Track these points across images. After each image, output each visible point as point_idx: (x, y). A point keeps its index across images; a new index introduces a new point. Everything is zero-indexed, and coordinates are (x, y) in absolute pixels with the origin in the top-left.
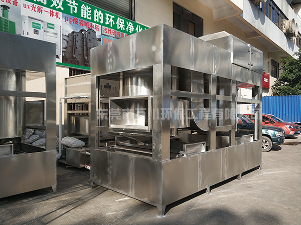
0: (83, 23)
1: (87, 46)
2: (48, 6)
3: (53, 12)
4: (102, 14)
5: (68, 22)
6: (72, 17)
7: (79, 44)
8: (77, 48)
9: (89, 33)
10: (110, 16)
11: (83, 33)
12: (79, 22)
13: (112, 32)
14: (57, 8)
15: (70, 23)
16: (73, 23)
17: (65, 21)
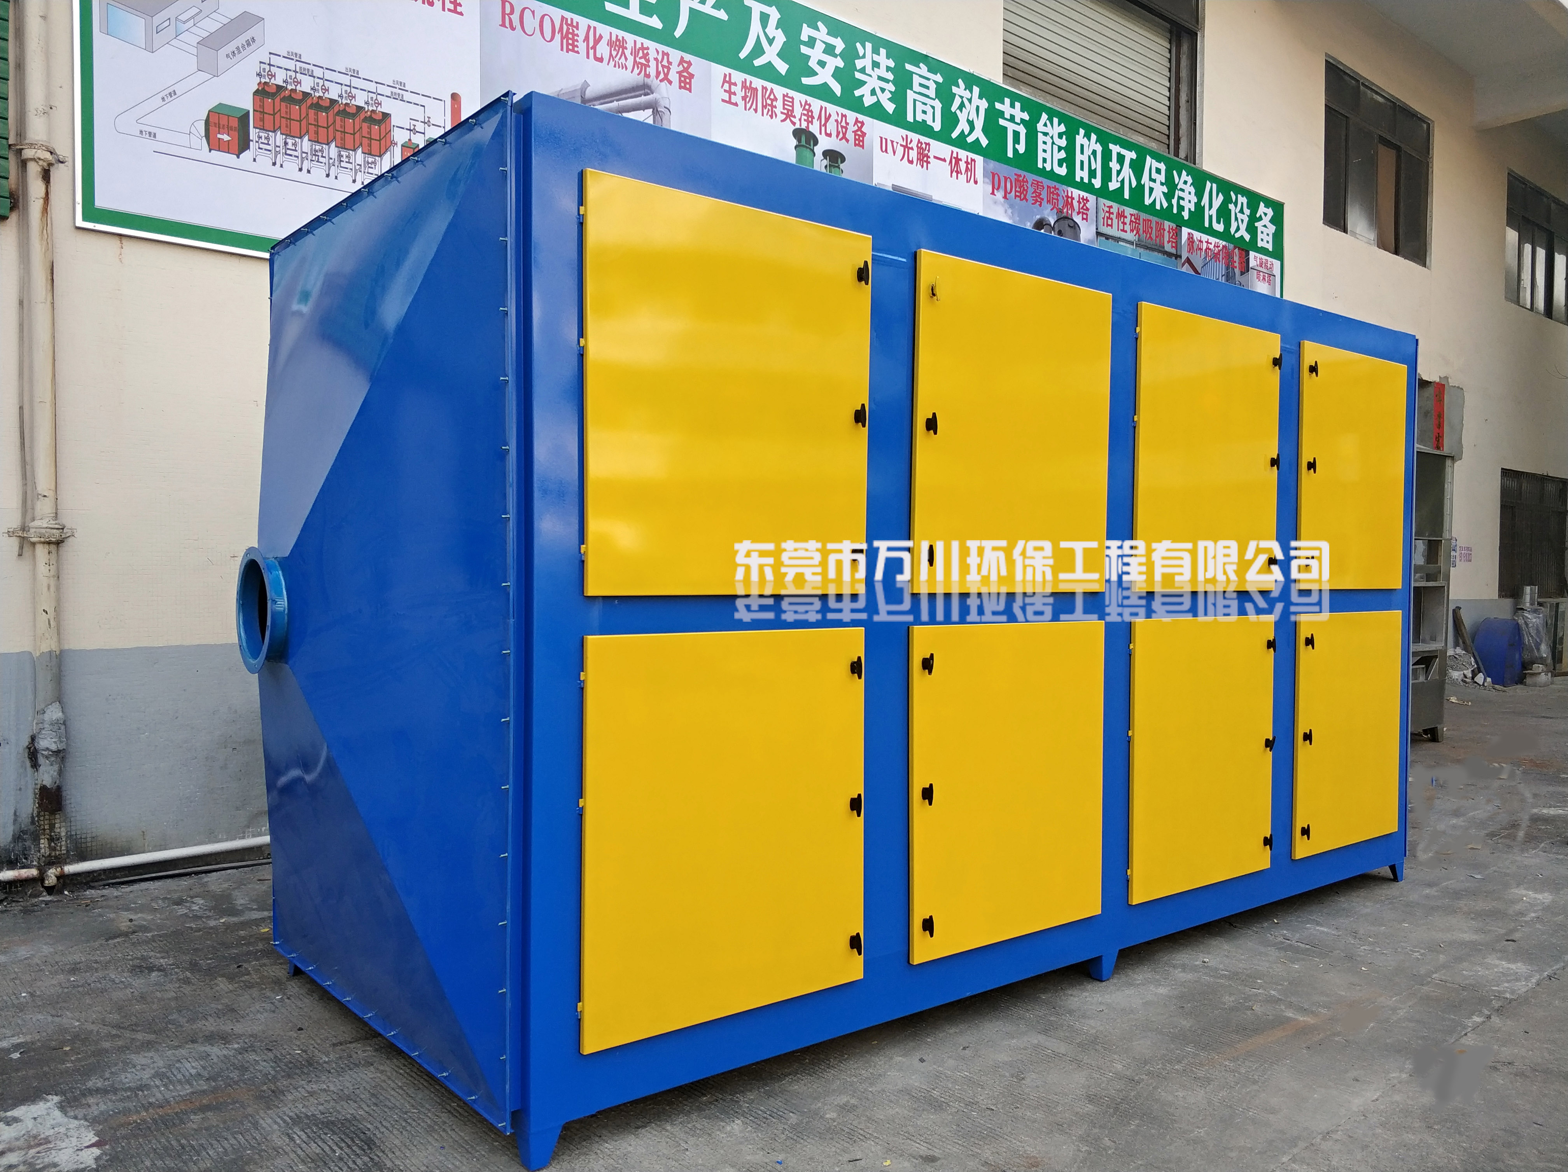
0: (1044, 195)
2: (945, 134)
3: (958, 160)
4: (1099, 148)
5: (999, 195)
6: (1011, 172)
9: (1060, 233)
10: (1124, 152)
11: (1042, 233)
12: (1031, 191)
13: (1127, 220)
14: (969, 139)
15: (1005, 197)
16: (1016, 196)
17: (993, 193)
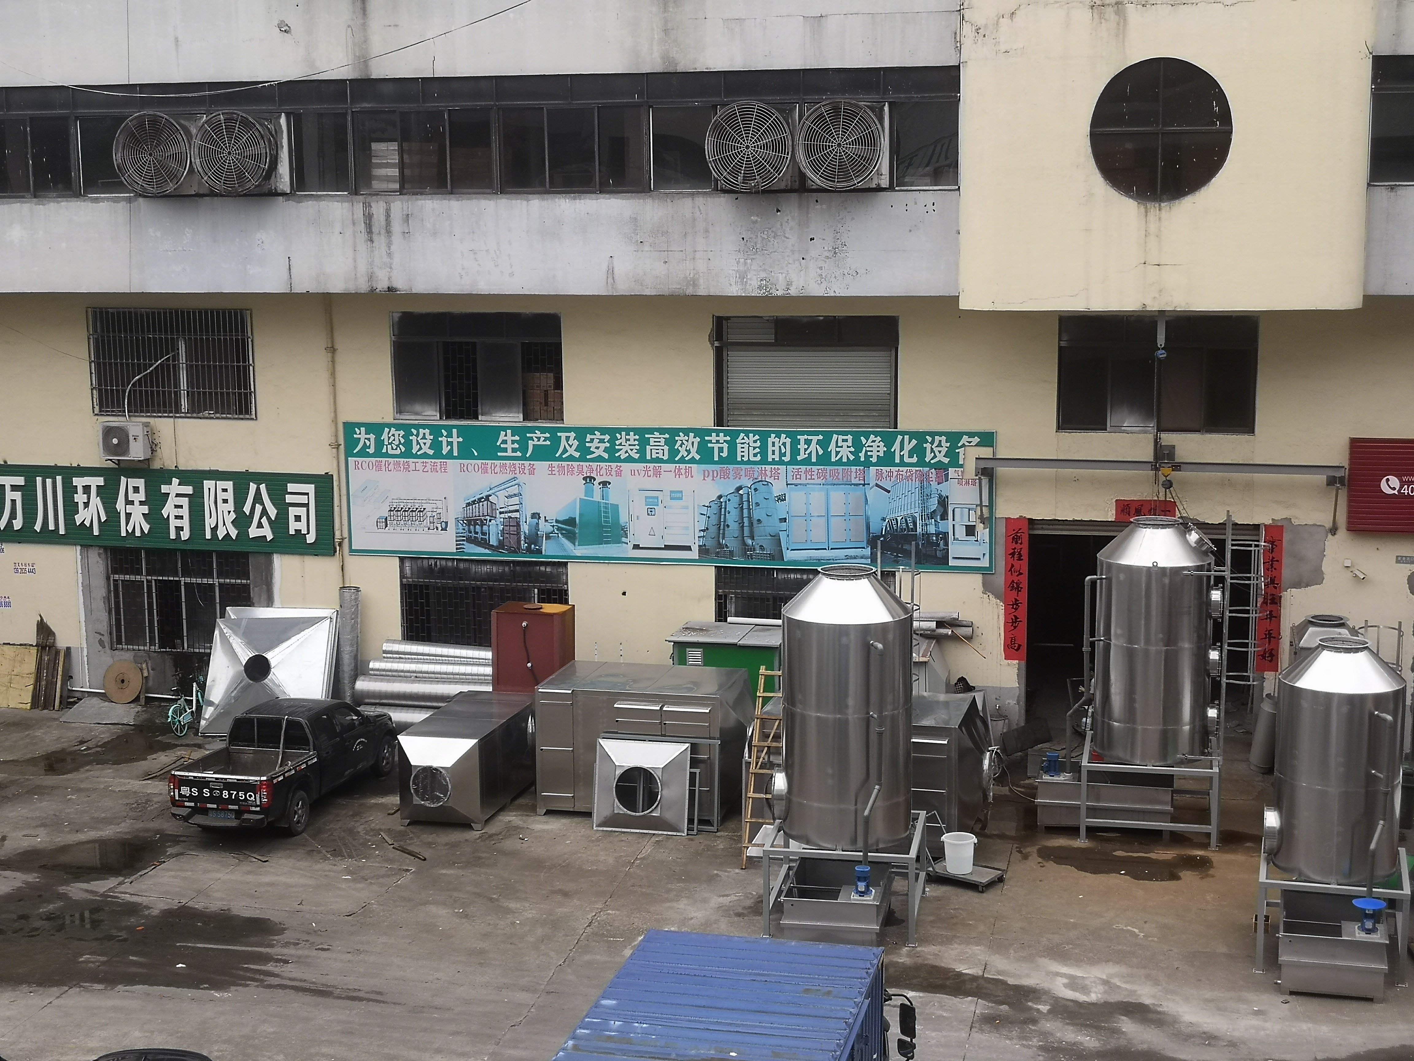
0: (743, 473)
1: (750, 517)
2: (671, 460)
3: (679, 469)
4: (788, 441)
5: (709, 479)
6: (718, 467)
7: (732, 518)
8: (728, 526)
9: (756, 490)
10: (810, 437)
11: (741, 492)
12: (732, 473)
13: (815, 473)
14: (686, 459)
15: (713, 480)
16: (720, 478)
17: (704, 479)
